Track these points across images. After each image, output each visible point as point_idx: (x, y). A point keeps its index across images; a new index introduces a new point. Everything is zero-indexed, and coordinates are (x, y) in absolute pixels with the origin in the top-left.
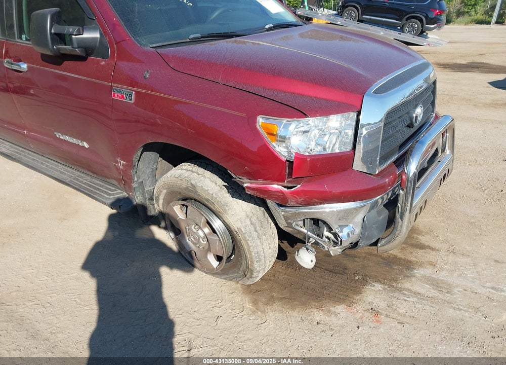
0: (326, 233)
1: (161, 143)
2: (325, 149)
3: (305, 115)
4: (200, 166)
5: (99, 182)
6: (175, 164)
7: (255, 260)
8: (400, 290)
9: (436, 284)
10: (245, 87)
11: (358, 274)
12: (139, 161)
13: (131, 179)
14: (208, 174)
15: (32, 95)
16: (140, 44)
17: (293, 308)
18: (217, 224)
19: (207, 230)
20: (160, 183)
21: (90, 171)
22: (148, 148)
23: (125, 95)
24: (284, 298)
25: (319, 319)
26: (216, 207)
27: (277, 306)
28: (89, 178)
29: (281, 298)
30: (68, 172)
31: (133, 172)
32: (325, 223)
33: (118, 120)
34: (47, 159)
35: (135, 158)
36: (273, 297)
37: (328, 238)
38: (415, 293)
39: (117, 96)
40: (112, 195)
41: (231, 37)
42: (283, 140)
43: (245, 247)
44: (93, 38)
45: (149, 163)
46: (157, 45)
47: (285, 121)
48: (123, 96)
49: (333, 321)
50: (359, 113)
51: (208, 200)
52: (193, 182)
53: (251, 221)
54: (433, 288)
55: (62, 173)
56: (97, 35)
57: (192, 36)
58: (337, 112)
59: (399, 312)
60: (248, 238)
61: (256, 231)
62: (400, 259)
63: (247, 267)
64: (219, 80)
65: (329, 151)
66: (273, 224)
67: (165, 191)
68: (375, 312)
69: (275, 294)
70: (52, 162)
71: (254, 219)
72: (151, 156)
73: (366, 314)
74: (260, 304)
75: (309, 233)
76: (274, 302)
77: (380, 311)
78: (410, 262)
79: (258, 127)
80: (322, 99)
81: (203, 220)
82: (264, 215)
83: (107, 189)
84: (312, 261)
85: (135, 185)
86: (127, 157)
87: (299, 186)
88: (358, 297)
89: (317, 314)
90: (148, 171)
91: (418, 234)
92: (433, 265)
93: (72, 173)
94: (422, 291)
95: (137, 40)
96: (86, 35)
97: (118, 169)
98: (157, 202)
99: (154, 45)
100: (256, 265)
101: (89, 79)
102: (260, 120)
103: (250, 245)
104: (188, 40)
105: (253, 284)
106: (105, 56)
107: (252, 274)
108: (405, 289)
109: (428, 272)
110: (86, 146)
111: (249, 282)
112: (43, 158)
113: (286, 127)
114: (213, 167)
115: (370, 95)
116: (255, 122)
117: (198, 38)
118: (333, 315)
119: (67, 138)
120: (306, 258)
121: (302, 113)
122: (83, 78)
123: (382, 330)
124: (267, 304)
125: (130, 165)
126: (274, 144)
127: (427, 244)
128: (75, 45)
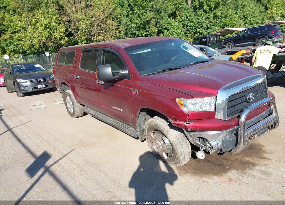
0: (208, 144)
1: (147, 108)
2: (203, 110)
3: (193, 97)
4: (160, 117)
5: (125, 125)
6: (152, 117)
7: (180, 155)
8: (245, 173)
9: (264, 173)
10: (173, 88)
11: (227, 166)
12: (139, 115)
13: (136, 122)
14: (162, 120)
15: (102, 92)
16: (141, 74)
17: (195, 175)
18: (166, 141)
19: (162, 142)
20: (146, 124)
21: (122, 120)
22: (142, 110)
23: (135, 92)
24: (193, 172)
25: (205, 180)
26: (165, 133)
27: (189, 175)
28: (122, 123)
29: (191, 172)
30: (115, 121)
31: (137, 120)
32: (206, 140)
33: (132, 101)
34: (107, 116)
35: (138, 114)
36: (188, 171)
37: (208, 146)
38: (252, 175)
39: (132, 92)
40: (130, 130)
41: (175, 69)
42: (185, 106)
43: (176, 149)
44: (126, 73)
45: (143, 117)
46: (146, 74)
47: (186, 99)
48: (134, 93)
49: (211, 181)
50: (217, 96)
51: (161, 130)
52: (157, 123)
53: (178, 138)
54: (262, 174)
55: (112, 121)
56: (127, 72)
57: (159, 71)
58: (207, 96)
59: (241, 181)
60: (176, 145)
61: (180, 143)
62: (251, 162)
63: (177, 158)
64: (165, 86)
65: (204, 111)
66: (188, 141)
67: (147, 127)
68: (230, 180)
69: (189, 171)
70: (109, 117)
71: (179, 138)
72: (143, 114)
73: (226, 180)
74: (182, 173)
75: (201, 144)
76: (188, 173)
77: (233, 180)
78: (255, 164)
79: (177, 102)
80: (201, 92)
81: (160, 138)
82: (184, 137)
83: (128, 127)
84: (202, 156)
85: (137, 125)
86: (135, 114)
87: (192, 123)
88: (225, 174)
89: (204, 178)
90: (142, 120)
91: (264, 153)
92: (266, 165)
93: (116, 121)
94: (256, 175)
95: (140, 73)
96: (124, 72)
97: (132, 118)
98: (145, 132)
99: (146, 75)
100: (180, 157)
101: (124, 87)
102: (178, 100)
103: (177, 148)
104: (158, 72)
105: (181, 167)
106: (129, 79)
107: (179, 161)
108: (248, 173)
109: (263, 168)
110: (122, 110)
111: (179, 165)
112: (106, 116)
113: (186, 101)
114: (165, 117)
115: (221, 90)
116: (176, 100)
117: (161, 71)
118: (211, 179)
119: (115, 108)
120: (200, 155)
121: (192, 97)
122: (122, 86)
123: (231, 186)
124: (184, 173)
125: (136, 117)
126: (182, 107)
127: (267, 157)
128: (120, 76)
